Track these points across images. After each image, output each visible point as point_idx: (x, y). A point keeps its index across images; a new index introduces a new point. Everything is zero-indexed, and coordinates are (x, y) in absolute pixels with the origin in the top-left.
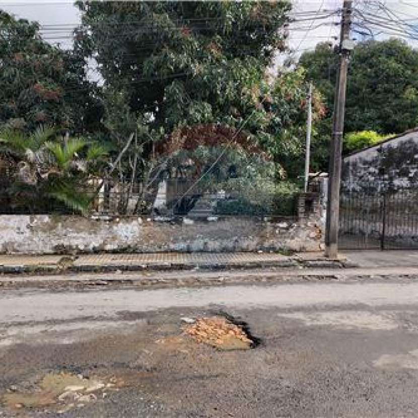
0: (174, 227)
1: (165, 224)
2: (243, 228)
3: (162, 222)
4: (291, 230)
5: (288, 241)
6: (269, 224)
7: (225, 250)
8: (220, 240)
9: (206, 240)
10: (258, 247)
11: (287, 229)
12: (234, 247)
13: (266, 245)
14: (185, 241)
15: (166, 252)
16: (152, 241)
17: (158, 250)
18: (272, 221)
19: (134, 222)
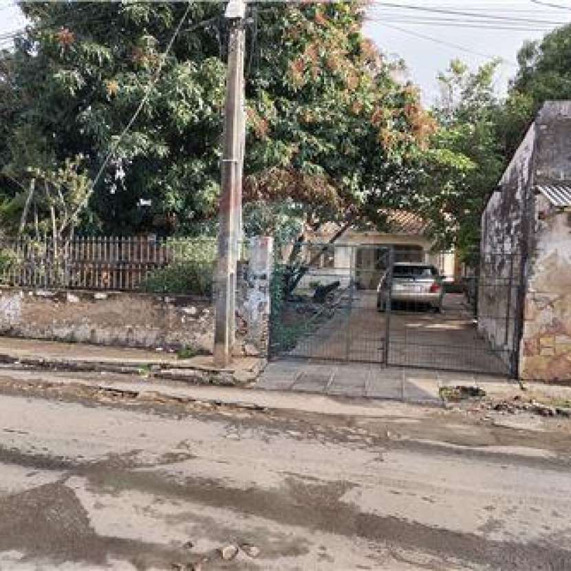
0: (57, 305)
1: (49, 301)
2: (138, 311)
3: (43, 297)
4: (202, 319)
5: (198, 335)
6: (171, 307)
7: (117, 344)
8: (109, 328)
9: (94, 326)
10: (158, 342)
11: (196, 316)
12: (127, 340)
13: (169, 339)
14: (70, 326)
15: (49, 339)
16: (34, 324)
17: (41, 336)
18: (175, 304)
19: (16, 297)
